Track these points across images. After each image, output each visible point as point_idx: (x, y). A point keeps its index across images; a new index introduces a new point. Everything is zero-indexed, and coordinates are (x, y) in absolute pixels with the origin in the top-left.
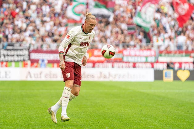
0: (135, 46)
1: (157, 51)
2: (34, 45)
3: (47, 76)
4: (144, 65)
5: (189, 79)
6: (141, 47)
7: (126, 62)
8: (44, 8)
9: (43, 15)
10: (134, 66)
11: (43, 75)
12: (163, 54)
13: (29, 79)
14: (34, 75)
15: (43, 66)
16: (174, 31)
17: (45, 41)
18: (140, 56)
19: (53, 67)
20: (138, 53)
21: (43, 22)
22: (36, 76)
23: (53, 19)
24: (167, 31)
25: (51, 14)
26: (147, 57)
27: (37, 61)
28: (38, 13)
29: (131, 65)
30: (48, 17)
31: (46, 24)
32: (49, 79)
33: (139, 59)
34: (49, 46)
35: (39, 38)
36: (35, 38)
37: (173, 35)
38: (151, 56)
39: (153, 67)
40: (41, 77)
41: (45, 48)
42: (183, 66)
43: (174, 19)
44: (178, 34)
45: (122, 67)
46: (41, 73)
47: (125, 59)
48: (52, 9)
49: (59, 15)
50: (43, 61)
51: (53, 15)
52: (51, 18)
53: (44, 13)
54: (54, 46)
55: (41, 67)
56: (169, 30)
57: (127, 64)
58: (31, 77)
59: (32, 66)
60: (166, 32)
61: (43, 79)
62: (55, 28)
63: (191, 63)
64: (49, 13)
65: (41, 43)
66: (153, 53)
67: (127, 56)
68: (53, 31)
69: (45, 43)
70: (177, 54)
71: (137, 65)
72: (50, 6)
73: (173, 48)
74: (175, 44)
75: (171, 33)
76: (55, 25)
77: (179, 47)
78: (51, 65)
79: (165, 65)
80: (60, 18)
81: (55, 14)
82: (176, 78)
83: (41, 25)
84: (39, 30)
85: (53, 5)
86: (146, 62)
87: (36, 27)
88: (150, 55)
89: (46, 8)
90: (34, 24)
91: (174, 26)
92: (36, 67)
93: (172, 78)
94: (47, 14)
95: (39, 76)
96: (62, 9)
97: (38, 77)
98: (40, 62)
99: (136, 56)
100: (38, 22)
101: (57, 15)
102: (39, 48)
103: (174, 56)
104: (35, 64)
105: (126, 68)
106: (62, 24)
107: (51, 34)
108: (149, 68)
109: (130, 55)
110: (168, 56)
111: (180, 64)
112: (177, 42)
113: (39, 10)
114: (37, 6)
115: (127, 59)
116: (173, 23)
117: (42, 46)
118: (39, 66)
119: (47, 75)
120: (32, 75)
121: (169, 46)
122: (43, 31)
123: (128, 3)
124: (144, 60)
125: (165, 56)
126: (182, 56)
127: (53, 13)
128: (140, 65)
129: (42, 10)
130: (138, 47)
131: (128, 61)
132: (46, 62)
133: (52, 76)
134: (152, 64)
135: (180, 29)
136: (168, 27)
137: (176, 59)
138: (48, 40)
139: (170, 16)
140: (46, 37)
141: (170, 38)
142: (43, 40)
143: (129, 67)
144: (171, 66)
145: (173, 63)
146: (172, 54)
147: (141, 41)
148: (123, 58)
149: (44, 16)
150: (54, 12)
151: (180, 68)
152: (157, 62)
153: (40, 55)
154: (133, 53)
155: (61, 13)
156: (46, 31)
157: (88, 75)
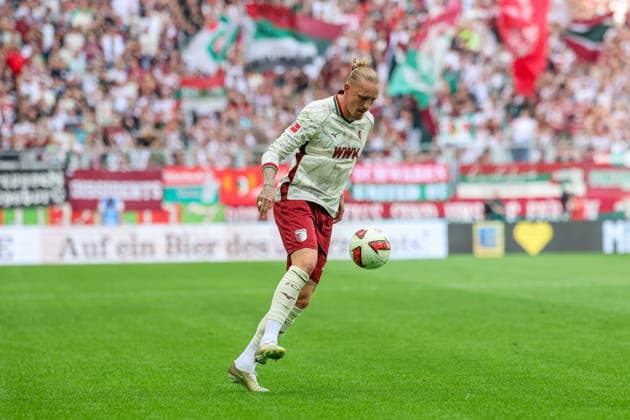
0: (386, 153)
1: (455, 167)
2: (79, 156)
3: (123, 250)
4: (415, 210)
5: (550, 248)
6: (404, 154)
7: (362, 203)
8: (106, 41)
9: (105, 62)
10: (386, 214)
11: (111, 249)
12: (471, 176)
13: (69, 259)
14: (85, 246)
15: (110, 221)
16: (501, 106)
17: (115, 142)
18: (403, 183)
19: (141, 221)
20: (396, 174)
21: (106, 86)
22: (90, 250)
23: (137, 74)
24: (481, 107)
25: (130, 60)
26: (422, 185)
27: (92, 205)
28: (90, 57)
29: (377, 209)
30: (120, 69)
31: (114, 92)
32: (129, 258)
33: (401, 193)
34: (127, 158)
35: (94, 135)
36: (81, 135)
37: (499, 116)
38: (436, 182)
39: (441, 214)
40: (104, 253)
41: (113, 164)
42: (531, 208)
43: (500, 70)
44: (513, 112)
45: (350, 218)
46: (104, 242)
47: (359, 193)
48: (130, 44)
49: (153, 62)
50: (110, 203)
51: (134, 64)
52: (130, 72)
53: (108, 57)
54: (141, 159)
55: (103, 221)
56: (486, 104)
57: (366, 209)
58: (74, 253)
59: (76, 220)
60: (478, 110)
61: (112, 257)
62: (143, 102)
63: (556, 199)
64: (124, 56)
65: (100, 148)
66: (441, 172)
67: (364, 183)
68: (138, 112)
69: (114, 147)
70: (513, 176)
71: (394, 210)
72: (126, 35)
73: (500, 156)
74: (506, 144)
75: (491, 112)
76: (141, 92)
77: (519, 153)
78: (133, 216)
79: (479, 209)
80: (158, 73)
81: (140, 61)
82: (512, 246)
83: (99, 95)
84: (93, 110)
85: (134, 32)
86: (422, 201)
87: (83, 100)
88: (432, 178)
89: (113, 44)
90: (77, 94)
91: (501, 90)
92: (90, 222)
93: (498, 249)
94: (117, 60)
95: (99, 250)
96: (162, 46)
97: (95, 254)
98: (102, 207)
99: (390, 182)
100: (90, 86)
101: (146, 65)
102: (96, 167)
103: (501, 181)
104: (86, 215)
105: (361, 219)
106: (165, 91)
107: (130, 123)
108: (433, 218)
109: (372, 181)
110: (488, 181)
111: (523, 202)
112: (511, 139)
113: (94, 50)
114: (86, 37)
115: (364, 192)
116: (497, 80)
117: (104, 157)
118: (97, 218)
119: (124, 246)
120: (79, 249)
121: (487, 151)
122: (105, 114)
123: (361, 23)
124: (414, 193)
125: (476, 182)
126: (527, 181)
127: (136, 58)
128: (404, 209)
129: (100, 48)
130: (396, 155)
131: (366, 198)
132: (120, 206)
133: (139, 249)
134: (440, 206)
135: (520, 100)
136: (481, 92)
137: (511, 189)
138: (123, 140)
139: (488, 60)
140: (117, 130)
141: (492, 128)
142: (106, 141)
143: (370, 217)
144: (497, 209)
145: (502, 202)
146: (497, 176)
147: (403, 136)
148: (351, 191)
149: (109, 66)
150: (138, 55)
151: (522, 216)
152: (454, 199)
153: (100, 187)
154: (381, 173)
155: (158, 56)
156: (115, 112)
157: (250, 244)
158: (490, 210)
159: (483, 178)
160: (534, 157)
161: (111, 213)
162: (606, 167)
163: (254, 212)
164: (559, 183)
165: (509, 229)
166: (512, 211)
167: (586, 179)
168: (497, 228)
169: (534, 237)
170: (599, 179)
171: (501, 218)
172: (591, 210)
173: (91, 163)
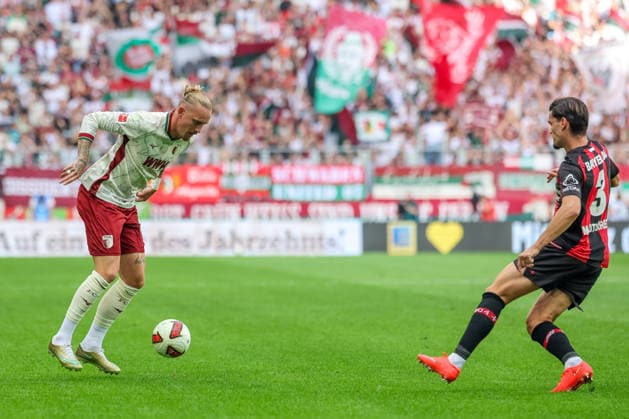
0: (305, 155)
1: (370, 169)
2: (12, 154)
3: (53, 244)
4: (331, 209)
5: (461, 247)
6: (323, 155)
7: (281, 202)
8: (40, 46)
9: (38, 66)
10: (304, 212)
11: (42, 243)
12: (386, 177)
13: (2, 253)
14: (17, 240)
15: (41, 216)
16: (415, 111)
17: (46, 142)
18: (320, 183)
19: (70, 217)
20: (314, 175)
21: (39, 88)
22: (22, 244)
23: (68, 77)
24: (396, 111)
25: (61, 63)
26: (339, 185)
27: (24, 201)
28: (24, 61)
29: (295, 209)
30: (53, 72)
31: (49, 95)
32: (58, 253)
33: (317, 193)
34: (58, 155)
35: (28, 134)
36: (15, 135)
37: (413, 119)
38: (352, 182)
39: (357, 214)
40: (35, 248)
41: (44, 162)
42: (443, 209)
43: (415, 77)
45: (270, 216)
46: (36, 236)
47: (278, 193)
48: (63, 49)
49: (84, 66)
50: (42, 199)
51: (66, 68)
52: (61, 75)
53: (41, 61)
54: (71, 158)
55: (35, 217)
56: (401, 109)
57: (284, 208)
58: (7, 247)
59: (10, 215)
60: (394, 114)
61: (43, 251)
62: (74, 104)
63: (466, 200)
64: (56, 60)
65: (32, 148)
66: (357, 174)
67: (283, 183)
68: (68, 115)
69: (45, 147)
70: (426, 178)
71: (312, 209)
72: (58, 39)
73: (413, 158)
74: (420, 147)
75: (407, 116)
76: (72, 96)
77: (432, 157)
78: (63, 212)
79: (393, 209)
80: (88, 77)
81: (72, 64)
82: (425, 245)
83: (32, 97)
84: (25, 112)
85: (65, 37)
86: (338, 201)
87: (17, 101)
88: (349, 176)
89: (46, 48)
90: (11, 96)
91: (416, 95)
92: (22, 217)
93: (411, 248)
94: (49, 63)
95: (31, 243)
96: (92, 50)
97: (26, 248)
98: (33, 203)
99: (308, 182)
100: (24, 89)
101: (77, 68)
102: (29, 164)
103: (416, 183)
104: (18, 210)
105: (280, 218)
106: (95, 94)
107: (62, 124)
108: (348, 217)
109: (292, 182)
110: (402, 182)
111: (435, 203)
112: (425, 142)
113: (28, 54)
114: (21, 43)
115: (284, 192)
116: (412, 87)
117: (36, 156)
118: (29, 213)
119: (53, 240)
120: (12, 242)
121: (400, 155)
122: (38, 115)
123: (283, 30)
124: (330, 193)
125: (391, 183)
126: (440, 182)
127: (67, 62)
128: (321, 208)
129: (34, 52)
130: (315, 157)
131: (285, 197)
132: (50, 203)
133: (68, 243)
134: (356, 206)
135: (433, 106)
136: (397, 97)
137: (424, 190)
138: (52, 139)
139: (403, 67)
140: (49, 130)
141: (408, 132)
142: (38, 141)
143: (289, 216)
144: (410, 210)
145: (416, 203)
146: (412, 178)
147: (320, 138)
148: (270, 191)
149: (42, 69)
150: (69, 58)
151: (434, 216)
152: (369, 200)
153: (32, 184)
154: (299, 174)
155: (88, 60)
156: (47, 113)
157: (173, 240)
158: (404, 210)
159: (397, 179)
160: (446, 160)
161: (42, 209)
162: (515, 170)
163: (178, 210)
164: (471, 185)
165: (422, 229)
166: (424, 211)
167: (496, 182)
168: (410, 227)
169: (445, 236)
170: (508, 182)
171: (414, 218)
172: (501, 212)
173: (24, 162)
